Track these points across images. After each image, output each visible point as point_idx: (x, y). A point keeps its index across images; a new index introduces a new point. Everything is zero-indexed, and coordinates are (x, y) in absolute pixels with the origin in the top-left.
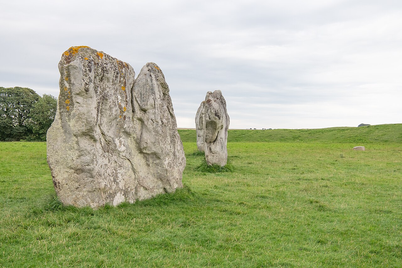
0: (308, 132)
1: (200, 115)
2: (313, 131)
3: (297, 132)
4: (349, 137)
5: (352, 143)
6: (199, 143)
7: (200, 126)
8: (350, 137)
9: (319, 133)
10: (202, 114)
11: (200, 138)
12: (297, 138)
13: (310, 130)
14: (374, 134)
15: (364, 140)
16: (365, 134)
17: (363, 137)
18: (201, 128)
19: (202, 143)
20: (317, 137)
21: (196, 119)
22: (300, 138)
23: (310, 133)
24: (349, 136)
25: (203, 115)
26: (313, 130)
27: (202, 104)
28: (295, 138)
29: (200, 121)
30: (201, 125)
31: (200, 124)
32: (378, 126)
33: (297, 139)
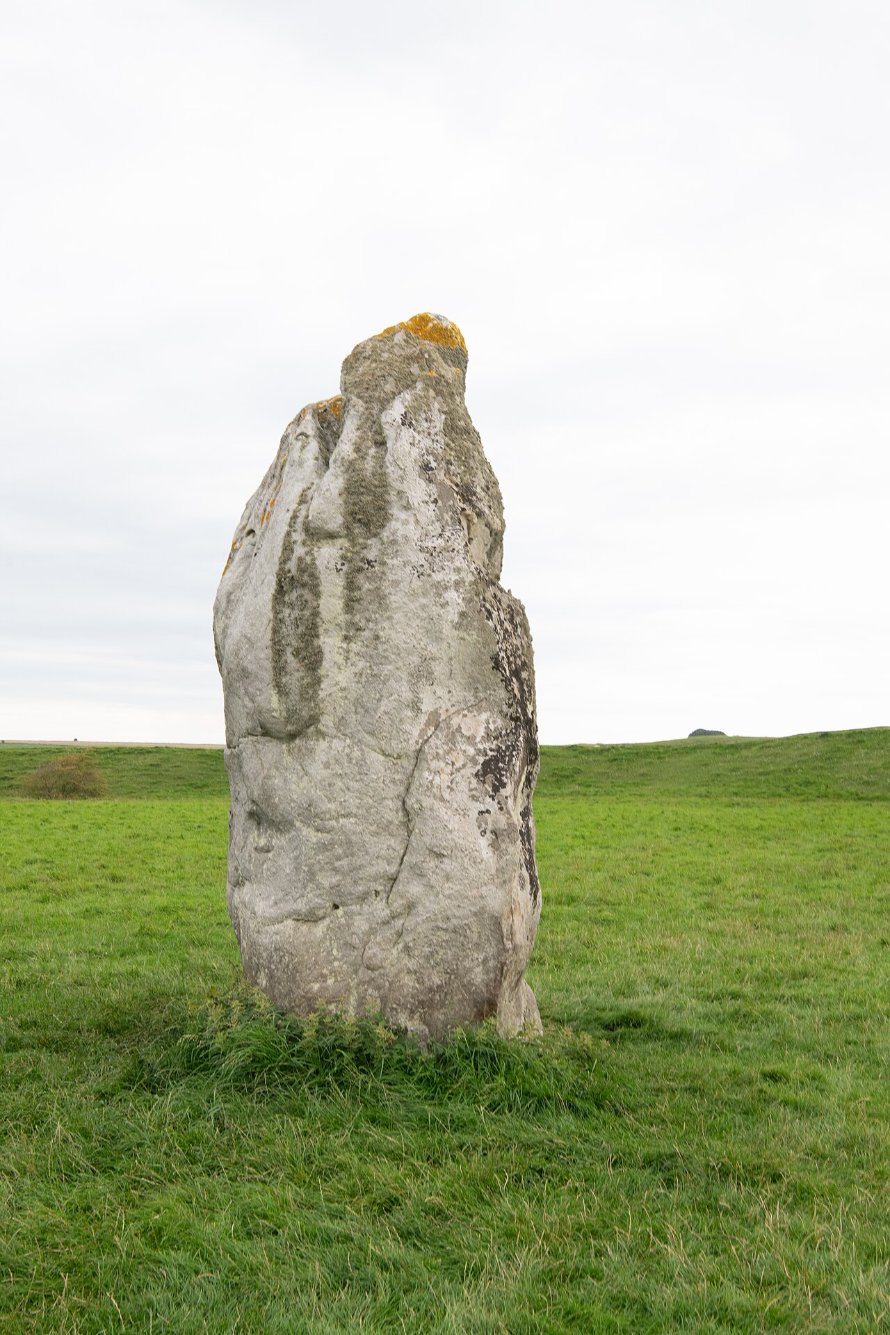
0: (606, 753)
1: (288, 548)
2: (622, 751)
3: (565, 753)
4: (761, 774)
5: (780, 795)
6: (263, 907)
7: (282, 690)
8: (766, 774)
9: (649, 760)
10: (315, 534)
11: (279, 841)
12: (567, 777)
13: (613, 747)
14: (855, 763)
15: (824, 787)
16: (820, 764)
17: (816, 772)
18: (291, 714)
19: (301, 906)
20: (643, 775)
21: (225, 606)
22: (580, 778)
23: (615, 760)
24: (761, 770)
25: (327, 555)
26: (623, 746)
27: (310, 426)
28: (561, 776)
29: (278, 622)
30: (295, 675)
31: (279, 669)
32: (861, 732)
33: (570, 779)
